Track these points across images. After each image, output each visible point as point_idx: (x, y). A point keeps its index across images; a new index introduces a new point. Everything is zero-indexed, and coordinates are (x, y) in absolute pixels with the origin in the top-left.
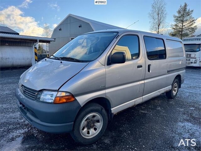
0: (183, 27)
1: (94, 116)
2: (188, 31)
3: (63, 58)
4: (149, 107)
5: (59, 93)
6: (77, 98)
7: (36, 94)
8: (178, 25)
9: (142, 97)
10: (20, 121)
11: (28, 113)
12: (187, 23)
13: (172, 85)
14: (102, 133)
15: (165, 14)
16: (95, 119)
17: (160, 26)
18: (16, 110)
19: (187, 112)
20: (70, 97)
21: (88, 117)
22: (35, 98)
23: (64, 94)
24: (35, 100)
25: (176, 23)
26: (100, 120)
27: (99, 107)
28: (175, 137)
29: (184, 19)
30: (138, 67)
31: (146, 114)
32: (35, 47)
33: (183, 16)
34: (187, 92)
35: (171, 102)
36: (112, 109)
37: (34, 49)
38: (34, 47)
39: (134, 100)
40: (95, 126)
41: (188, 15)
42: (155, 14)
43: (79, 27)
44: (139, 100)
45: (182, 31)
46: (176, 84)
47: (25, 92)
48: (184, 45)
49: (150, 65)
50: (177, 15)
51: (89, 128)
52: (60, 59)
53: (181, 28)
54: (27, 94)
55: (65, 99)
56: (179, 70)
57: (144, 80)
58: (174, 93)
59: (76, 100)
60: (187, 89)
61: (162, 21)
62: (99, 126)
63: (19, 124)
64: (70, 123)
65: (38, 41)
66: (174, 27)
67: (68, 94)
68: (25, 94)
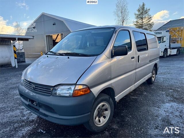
0: (143, 23)
1: (103, 105)
2: (147, 27)
3: (67, 53)
4: (137, 93)
5: (77, 86)
6: (92, 90)
7: (51, 89)
8: (138, 21)
9: (134, 85)
10: (23, 118)
11: (41, 109)
12: (146, 19)
13: (152, 73)
14: (110, 120)
15: (127, 12)
16: (104, 108)
17: (124, 23)
18: (14, 108)
19: (169, 94)
20: (86, 89)
21: (99, 107)
22: (50, 93)
23: (81, 87)
24: (50, 95)
25: (137, 20)
26: (108, 108)
27: (107, 97)
28: (170, 116)
29: (143, 17)
30: (132, 59)
31: (137, 99)
32: (14, 45)
33: (142, 13)
34: (161, 78)
35: (153, 87)
36: (115, 98)
37: (12, 47)
38: (12, 45)
39: (129, 88)
40: (104, 114)
41: (146, 13)
42: (119, 13)
43: (53, 24)
44: (132, 88)
45: (142, 26)
46: (154, 72)
47: (35, 88)
48: (157, 37)
49: (139, 56)
50: (137, 13)
51: (99, 117)
52: (64, 55)
53: (141, 24)
54: (38, 90)
55: (83, 91)
56: (156, 59)
57: (136, 69)
58: (153, 79)
59: (91, 91)
60: (160, 75)
61: (126, 18)
62: (108, 113)
63: (23, 121)
64: (88, 114)
65: (17, 39)
66: (136, 23)
67: (85, 87)
68: (35, 90)
